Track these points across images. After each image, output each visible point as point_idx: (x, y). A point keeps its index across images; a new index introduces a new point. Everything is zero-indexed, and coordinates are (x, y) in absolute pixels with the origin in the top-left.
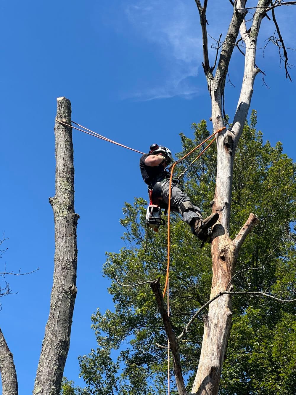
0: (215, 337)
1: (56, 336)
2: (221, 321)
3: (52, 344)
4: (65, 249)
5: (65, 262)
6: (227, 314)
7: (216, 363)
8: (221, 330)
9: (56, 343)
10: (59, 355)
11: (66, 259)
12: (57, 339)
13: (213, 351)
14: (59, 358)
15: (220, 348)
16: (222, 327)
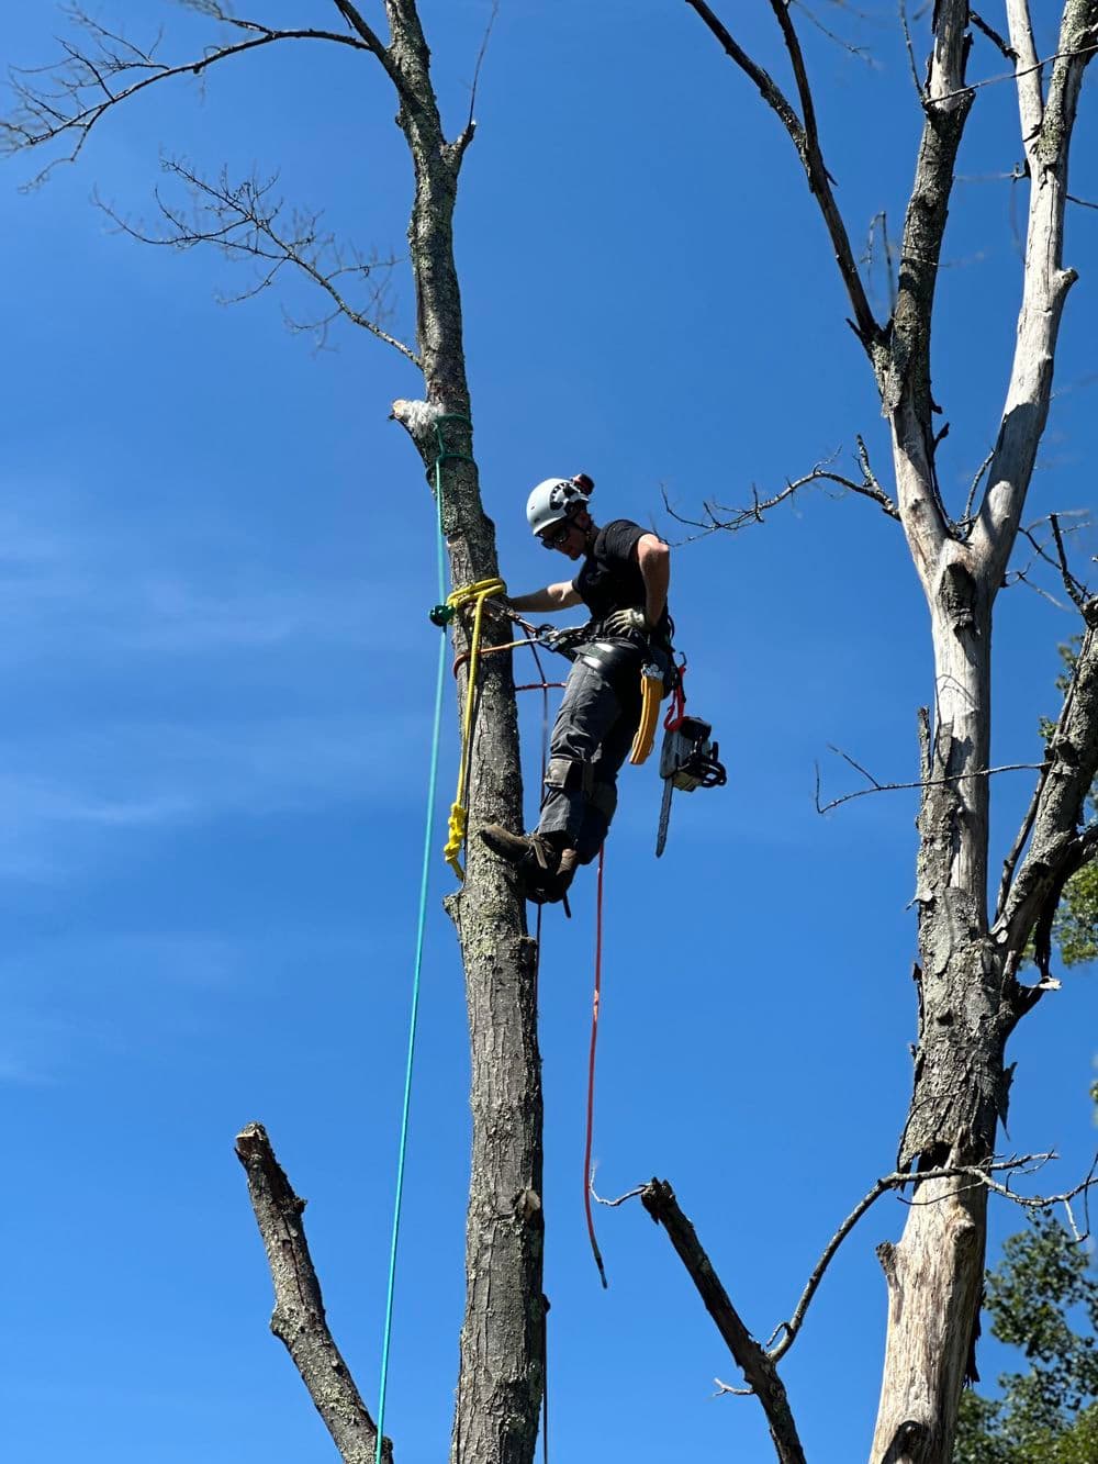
0: (917, 1317)
1: (486, 1370)
2: (936, 1257)
3: (476, 1402)
4: (495, 1070)
5: (495, 1115)
6: (953, 1232)
7: (922, 1408)
8: (937, 1289)
9: (486, 1395)
10: (500, 1432)
11: (500, 1102)
12: (489, 1379)
13: (912, 1369)
14: (501, 1443)
15: (937, 1355)
16: (939, 1278)
